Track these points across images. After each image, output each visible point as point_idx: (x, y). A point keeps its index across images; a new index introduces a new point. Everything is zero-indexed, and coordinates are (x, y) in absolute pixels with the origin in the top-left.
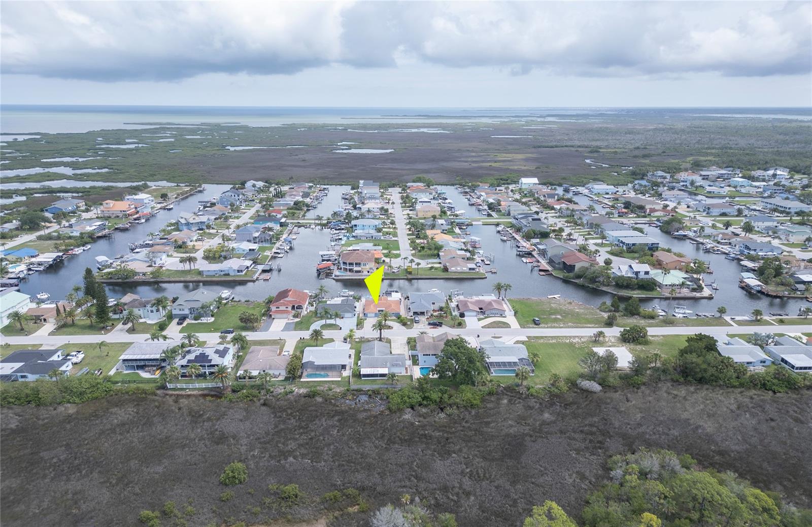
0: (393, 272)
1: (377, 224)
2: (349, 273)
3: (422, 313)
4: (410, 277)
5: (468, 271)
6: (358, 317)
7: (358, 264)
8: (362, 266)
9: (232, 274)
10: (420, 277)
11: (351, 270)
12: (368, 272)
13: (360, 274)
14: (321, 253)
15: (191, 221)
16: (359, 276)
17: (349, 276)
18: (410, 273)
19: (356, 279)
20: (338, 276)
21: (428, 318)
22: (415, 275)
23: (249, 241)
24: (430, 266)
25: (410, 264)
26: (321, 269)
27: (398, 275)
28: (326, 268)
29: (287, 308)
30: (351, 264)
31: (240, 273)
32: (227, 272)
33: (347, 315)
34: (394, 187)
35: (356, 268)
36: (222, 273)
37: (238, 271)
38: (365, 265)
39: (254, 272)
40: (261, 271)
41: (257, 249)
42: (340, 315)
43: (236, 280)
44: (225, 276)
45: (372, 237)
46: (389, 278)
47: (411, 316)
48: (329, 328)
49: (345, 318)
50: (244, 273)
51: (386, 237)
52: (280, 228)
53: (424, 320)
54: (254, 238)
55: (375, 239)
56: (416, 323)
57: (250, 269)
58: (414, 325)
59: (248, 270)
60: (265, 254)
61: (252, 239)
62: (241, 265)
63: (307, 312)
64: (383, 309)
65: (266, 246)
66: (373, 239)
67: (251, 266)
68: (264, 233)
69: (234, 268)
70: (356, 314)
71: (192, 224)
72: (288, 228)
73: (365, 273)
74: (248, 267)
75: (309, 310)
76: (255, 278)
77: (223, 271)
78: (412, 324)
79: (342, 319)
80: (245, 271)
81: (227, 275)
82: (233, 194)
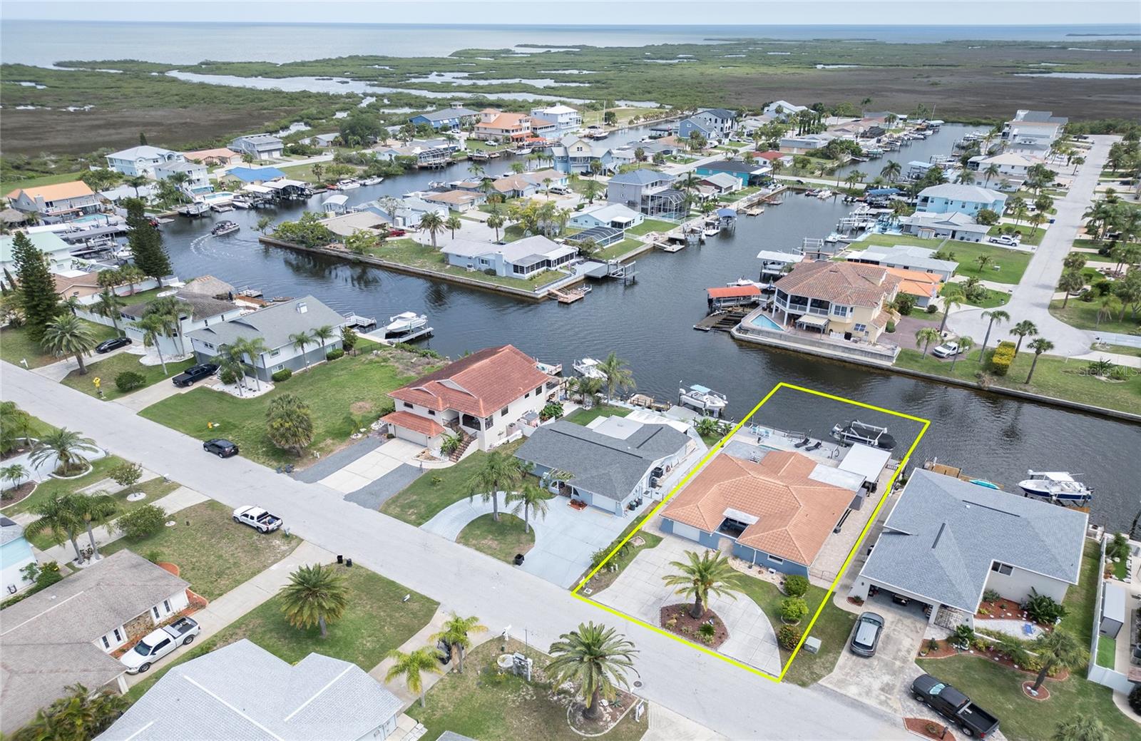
0: (938, 355)
1: (991, 200)
2: (785, 328)
3: (922, 609)
4: (992, 384)
6: (639, 519)
7: (820, 305)
8: (832, 315)
9: (502, 272)
10: (1031, 392)
11: (793, 320)
12: (848, 336)
13: (817, 336)
14: (764, 255)
16: (813, 343)
17: (781, 337)
18: (999, 371)
19: (796, 351)
20: (746, 331)
21: (931, 646)
22: (1014, 381)
23: (631, 204)
24: (1096, 357)
25: (1014, 339)
26: (718, 300)
27: (949, 367)
28: (737, 299)
29: (432, 412)
30: (799, 301)
31: (519, 275)
32: (492, 267)
33: (598, 499)
34: (1108, 133)
35: (809, 318)
36: (484, 267)
37: (517, 269)
38: (841, 311)
39: (557, 277)
40: (583, 277)
41: (633, 225)
42: (576, 493)
43: (499, 288)
44: (486, 276)
45: (954, 232)
46: (911, 371)
47: (857, 601)
48: (489, 542)
49: (587, 509)
50: (527, 276)
51: (1000, 239)
52: (743, 188)
53: (904, 649)
54: (645, 199)
55: (962, 238)
56: (854, 657)
57: (553, 269)
58: (833, 664)
59: (547, 270)
60: (641, 238)
61: (639, 200)
62: (535, 256)
63: (504, 440)
64: (751, 519)
65: (666, 220)
66: (957, 239)
67: (560, 260)
68: (677, 189)
69: (505, 258)
70: (647, 502)
71: (574, 159)
72: (763, 190)
73: (837, 338)
74: (548, 263)
75: (518, 435)
76: (541, 293)
77: (486, 262)
78: (831, 654)
79: (573, 510)
80: (535, 272)
81: (492, 273)
82: (714, 118)
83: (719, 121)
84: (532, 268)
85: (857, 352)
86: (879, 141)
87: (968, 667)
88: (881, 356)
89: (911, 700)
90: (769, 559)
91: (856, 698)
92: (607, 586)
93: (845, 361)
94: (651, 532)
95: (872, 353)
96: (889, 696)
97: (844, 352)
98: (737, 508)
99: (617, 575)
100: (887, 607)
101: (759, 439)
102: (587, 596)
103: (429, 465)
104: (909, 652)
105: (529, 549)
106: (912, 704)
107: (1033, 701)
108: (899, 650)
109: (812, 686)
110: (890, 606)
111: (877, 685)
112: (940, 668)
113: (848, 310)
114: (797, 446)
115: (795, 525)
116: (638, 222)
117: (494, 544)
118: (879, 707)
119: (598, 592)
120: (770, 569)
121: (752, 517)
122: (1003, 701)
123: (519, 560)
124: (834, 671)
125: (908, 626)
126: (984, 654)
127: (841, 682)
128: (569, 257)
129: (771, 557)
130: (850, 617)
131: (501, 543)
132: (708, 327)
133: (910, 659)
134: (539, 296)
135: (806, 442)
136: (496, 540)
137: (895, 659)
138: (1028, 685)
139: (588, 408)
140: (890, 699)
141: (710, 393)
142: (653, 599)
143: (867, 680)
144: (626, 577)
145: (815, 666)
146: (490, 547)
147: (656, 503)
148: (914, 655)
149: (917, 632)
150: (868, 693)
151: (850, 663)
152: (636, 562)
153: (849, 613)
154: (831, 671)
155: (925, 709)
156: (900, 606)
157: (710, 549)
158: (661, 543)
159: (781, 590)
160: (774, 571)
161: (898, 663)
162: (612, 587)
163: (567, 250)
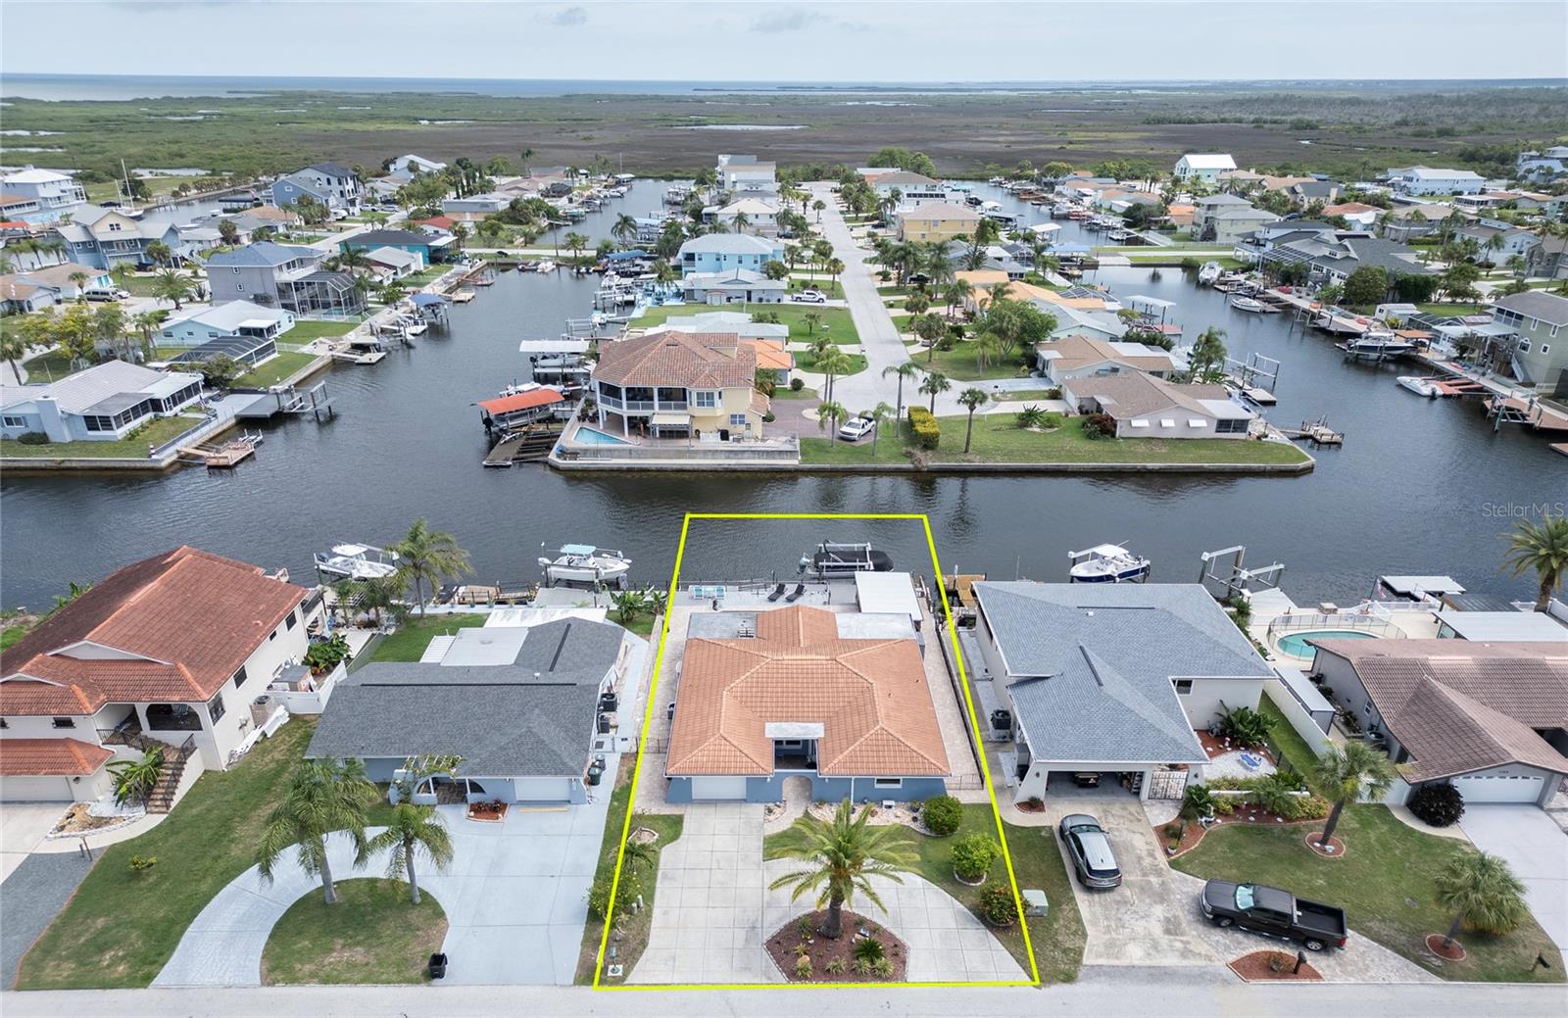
0: (846, 438)
1: (769, 251)
2: (629, 441)
3: (1125, 783)
4: (929, 461)
5: (1212, 434)
6: (621, 795)
7: (673, 396)
8: (694, 408)
9: (62, 434)
10: (977, 462)
11: (639, 426)
12: (725, 435)
13: (684, 442)
14: (528, 347)
15: (103, 234)
16: (680, 454)
17: (630, 453)
18: (929, 443)
19: (660, 470)
20: (574, 454)
21: (1169, 834)
22: (951, 451)
23: (262, 300)
24: (1019, 407)
25: (925, 401)
26: (501, 417)
27: (864, 452)
28: (530, 411)
29: (63, 723)
30: (638, 395)
31: (102, 434)
32: (33, 428)
33: (527, 786)
35: (662, 417)
36: (16, 431)
37: (91, 422)
38: (707, 399)
39: (181, 427)
40: (233, 421)
41: (280, 331)
42: (476, 788)
43: (68, 464)
44: (27, 447)
45: (749, 293)
46: (827, 466)
47: (1033, 805)
48: (340, 955)
49: (511, 815)
50: (120, 432)
51: (804, 296)
52: (426, 268)
53: (1144, 854)
54: (284, 289)
55: (761, 300)
56: (1096, 897)
57: (168, 414)
58: (1079, 921)
59: (157, 419)
60: (307, 349)
61: (273, 292)
62: (121, 395)
63: (254, 735)
64: (813, 730)
65: (334, 319)
66: (754, 301)
67: (177, 398)
68: (334, 269)
69: (60, 407)
70: (613, 763)
71: (109, 244)
72: (456, 268)
73: (710, 440)
74: (155, 405)
75: (278, 717)
76: (166, 457)
77: (18, 421)
78: (1064, 907)
79: (485, 824)
80: (135, 424)
81: (39, 439)
82: (324, 177)
83: (334, 181)
84: (126, 417)
85: (746, 455)
86: (571, 200)
87: (1233, 846)
88: (781, 453)
89: (1213, 931)
90: (878, 786)
91: (1148, 963)
92: (644, 944)
93: (734, 471)
94: (654, 811)
95: (768, 452)
96: (1184, 938)
97: (728, 458)
98: (780, 719)
99: (649, 915)
100: (1077, 798)
101: (715, 603)
102: (619, 981)
103: (101, 840)
104: (1151, 855)
105: (442, 934)
106: (1218, 936)
107: (1335, 861)
108: (1140, 859)
109: (1080, 975)
110: (1079, 795)
111: (1157, 930)
112: (1204, 862)
113: (716, 396)
114: (772, 599)
115: (888, 716)
116: (286, 326)
117: (359, 954)
118: (1185, 963)
119: (634, 964)
120: (885, 803)
121: (812, 725)
122: (1306, 877)
123: (437, 966)
124: (1088, 932)
125: (1123, 817)
126: (1233, 817)
127: (1112, 947)
128: (190, 391)
129: (879, 781)
130: (1043, 834)
131: (371, 946)
132: (507, 459)
133: (1162, 865)
134: (164, 464)
135: (781, 590)
136: (358, 944)
137: (1145, 875)
138: (1312, 841)
139: (391, 631)
140: (1189, 943)
141: (596, 554)
142: (741, 935)
143: (1139, 927)
144: (665, 913)
145: (1060, 938)
146: (352, 966)
147: (630, 758)
148: (1162, 860)
149: (1139, 820)
150: (1155, 946)
151: (1098, 909)
152: (665, 877)
153: (1038, 829)
154: (1084, 935)
155: (1239, 936)
156: (1090, 790)
157: (771, 805)
158: (686, 824)
159: (923, 831)
160: (892, 803)
161: (1153, 879)
162: (652, 942)
163: (185, 380)
